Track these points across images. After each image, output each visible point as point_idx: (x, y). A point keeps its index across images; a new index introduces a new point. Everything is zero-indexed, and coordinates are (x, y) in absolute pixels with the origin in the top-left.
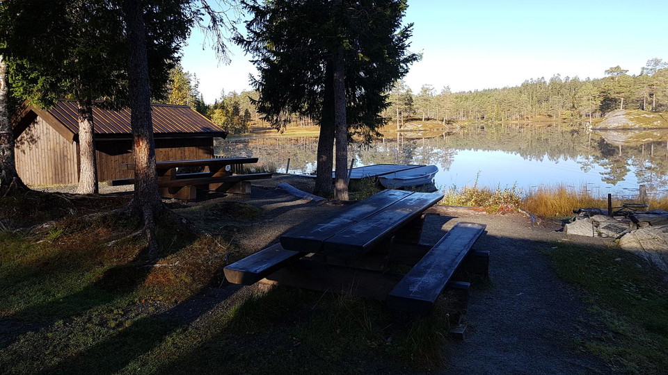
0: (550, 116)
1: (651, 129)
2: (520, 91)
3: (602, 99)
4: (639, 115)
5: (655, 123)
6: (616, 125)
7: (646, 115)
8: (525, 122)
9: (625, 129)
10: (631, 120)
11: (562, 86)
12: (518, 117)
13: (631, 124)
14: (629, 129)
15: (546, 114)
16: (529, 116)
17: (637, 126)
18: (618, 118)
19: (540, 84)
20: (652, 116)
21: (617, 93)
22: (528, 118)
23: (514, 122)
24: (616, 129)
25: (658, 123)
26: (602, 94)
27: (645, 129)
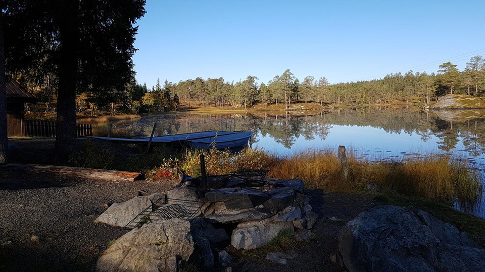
0: (404, 101)
1: (473, 108)
2: (382, 82)
3: (437, 86)
4: (464, 98)
5: (476, 104)
6: (446, 105)
7: (469, 98)
8: (386, 105)
9: (453, 109)
10: (458, 102)
11: (414, 79)
12: (381, 101)
13: (458, 105)
14: (456, 109)
15: (401, 99)
16: (389, 101)
17: (462, 107)
18: (448, 101)
19: (398, 78)
20: (474, 99)
21: (448, 82)
22: (388, 102)
23: (378, 105)
24: (446, 109)
25: (478, 104)
26: (437, 83)
27: (468, 109)
